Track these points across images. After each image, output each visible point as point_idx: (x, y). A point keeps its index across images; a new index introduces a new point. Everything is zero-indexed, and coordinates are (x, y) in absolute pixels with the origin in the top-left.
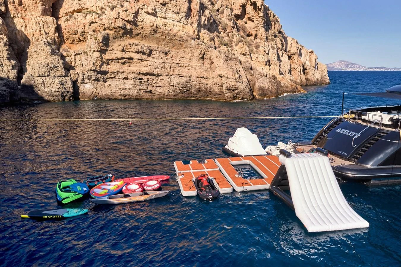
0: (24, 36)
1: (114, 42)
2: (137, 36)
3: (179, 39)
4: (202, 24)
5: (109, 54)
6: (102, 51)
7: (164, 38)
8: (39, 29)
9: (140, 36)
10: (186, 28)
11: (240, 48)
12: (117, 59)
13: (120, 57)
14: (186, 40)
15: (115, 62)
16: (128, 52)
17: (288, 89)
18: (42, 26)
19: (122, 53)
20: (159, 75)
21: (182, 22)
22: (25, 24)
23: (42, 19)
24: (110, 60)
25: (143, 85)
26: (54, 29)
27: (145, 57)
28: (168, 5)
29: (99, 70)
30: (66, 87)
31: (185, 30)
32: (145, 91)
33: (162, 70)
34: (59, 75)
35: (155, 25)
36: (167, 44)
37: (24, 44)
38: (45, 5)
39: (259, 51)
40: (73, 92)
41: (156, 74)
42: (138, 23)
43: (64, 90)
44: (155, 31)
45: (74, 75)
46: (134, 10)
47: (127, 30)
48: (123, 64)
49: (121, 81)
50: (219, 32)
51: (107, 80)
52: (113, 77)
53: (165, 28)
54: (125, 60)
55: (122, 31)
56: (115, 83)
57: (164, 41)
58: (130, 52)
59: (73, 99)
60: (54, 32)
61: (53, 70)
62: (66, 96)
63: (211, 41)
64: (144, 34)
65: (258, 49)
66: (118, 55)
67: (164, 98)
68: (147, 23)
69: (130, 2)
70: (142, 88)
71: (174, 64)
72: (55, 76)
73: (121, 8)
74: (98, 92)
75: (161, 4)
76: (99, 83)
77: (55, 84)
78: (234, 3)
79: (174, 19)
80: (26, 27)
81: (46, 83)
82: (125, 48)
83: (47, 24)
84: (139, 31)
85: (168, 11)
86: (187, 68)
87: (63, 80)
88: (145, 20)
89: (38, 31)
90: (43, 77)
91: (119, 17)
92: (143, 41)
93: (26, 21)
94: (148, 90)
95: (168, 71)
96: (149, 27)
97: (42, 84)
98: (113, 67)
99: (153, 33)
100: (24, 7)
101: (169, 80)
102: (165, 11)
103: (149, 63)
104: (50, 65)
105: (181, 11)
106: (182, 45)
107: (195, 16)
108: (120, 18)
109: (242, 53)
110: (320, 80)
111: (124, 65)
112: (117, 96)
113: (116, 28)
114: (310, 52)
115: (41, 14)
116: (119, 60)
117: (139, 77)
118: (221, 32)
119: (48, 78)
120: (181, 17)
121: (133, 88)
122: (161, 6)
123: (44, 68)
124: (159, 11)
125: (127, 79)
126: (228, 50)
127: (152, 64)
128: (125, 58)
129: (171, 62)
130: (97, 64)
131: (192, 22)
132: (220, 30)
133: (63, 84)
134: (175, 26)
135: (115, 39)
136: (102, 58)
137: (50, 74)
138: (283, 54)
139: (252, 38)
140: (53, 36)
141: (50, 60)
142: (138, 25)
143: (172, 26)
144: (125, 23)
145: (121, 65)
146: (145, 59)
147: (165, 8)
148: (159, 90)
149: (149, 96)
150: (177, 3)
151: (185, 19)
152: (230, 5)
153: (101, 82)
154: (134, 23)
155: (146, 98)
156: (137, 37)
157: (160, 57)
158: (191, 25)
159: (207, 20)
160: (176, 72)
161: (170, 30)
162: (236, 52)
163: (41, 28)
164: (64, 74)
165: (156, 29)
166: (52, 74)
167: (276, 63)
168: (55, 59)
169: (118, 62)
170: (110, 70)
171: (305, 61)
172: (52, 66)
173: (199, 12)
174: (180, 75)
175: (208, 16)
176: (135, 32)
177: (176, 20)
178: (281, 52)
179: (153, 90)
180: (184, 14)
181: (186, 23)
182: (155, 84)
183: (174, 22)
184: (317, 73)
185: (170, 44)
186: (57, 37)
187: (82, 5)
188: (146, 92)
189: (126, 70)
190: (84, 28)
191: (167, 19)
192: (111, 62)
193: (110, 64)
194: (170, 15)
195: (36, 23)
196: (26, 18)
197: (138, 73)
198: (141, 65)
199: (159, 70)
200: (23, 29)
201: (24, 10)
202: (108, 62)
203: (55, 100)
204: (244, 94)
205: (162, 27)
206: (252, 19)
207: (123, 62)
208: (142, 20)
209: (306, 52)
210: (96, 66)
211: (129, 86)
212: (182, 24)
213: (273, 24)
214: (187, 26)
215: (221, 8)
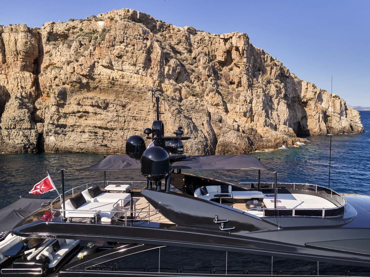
0: (6, 91)
1: (72, 96)
2: (96, 89)
3: (137, 91)
4: (165, 75)
5: (67, 108)
6: (60, 105)
7: (123, 90)
8: (17, 84)
9: (98, 89)
10: (145, 79)
11: (211, 98)
12: (74, 113)
13: (76, 110)
14: (144, 92)
15: (72, 116)
16: (84, 105)
17: (270, 144)
18: (19, 81)
19: (77, 106)
20: (113, 129)
21: (140, 73)
22: (7, 80)
23: (20, 74)
24: (67, 114)
25: (98, 139)
26: (31, 83)
27: (98, 110)
28: (124, 57)
29: (57, 124)
30: (30, 139)
31: (144, 82)
32: (100, 145)
33: (115, 124)
34: (24, 128)
35: (111, 78)
36: (126, 96)
37: (5, 98)
38: (26, 62)
39: (238, 101)
40: (36, 144)
41: (109, 128)
42: (95, 77)
43: (27, 142)
44: (112, 84)
45: (40, 127)
46: (89, 64)
47: (83, 84)
48: (80, 117)
49: (78, 135)
50: (191, 82)
51: (67, 133)
52: (71, 130)
53: (122, 80)
54: (82, 113)
55: (78, 85)
56: (73, 136)
57: (123, 94)
58: (86, 105)
59: (36, 151)
60: (30, 86)
61: (19, 123)
62: (29, 147)
63: (175, 92)
64: (102, 88)
65: (237, 98)
66: (74, 108)
67: (119, 153)
68: (104, 76)
69: (85, 56)
70: (97, 142)
71: (130, 117)
72: (20, 128)
73: (76, 63)
74: (59, 144)
75: (117, 57)
76: (60, 136)
77: (19, 137)
78: (217, 49)
79: (131, 71)
80: (8, 82)
81: (11, 135)
82: (80, 102)
83: (24, 79)
84: (97, 84)
85: (125, 63)
86: (144, 121)
87: (27, 132)
88: (102, 73)
89: (16, 86)
90: (10, 130)
91: (74, 71)
92: (102, 94)
93: (8, 77)
94: (103, 144)
95: (123, 125)
96: (106, 80)
97: (7, 136)
98: (71, 121)
99: (110, 86)
100: (7, 64)
101: (122, 134)
102: (121, 63)
103: (103, 116)
104: (16, 119)
105: (138, 62)
106: (141, 97)
107: (155, 66)
108: (75, 73)
109: (214, 103)
110: (347, 128)
111: (81, 119)
112: (75, 150)
113: (72, 82)
114: (333, 97)
115: (20, 70)
116: (75, 113)
117: (94, 131)
118: (194, 81)
119: (13, 130)
120: (138, 69)
121: (89, 142)
122: (117, 58)
123: (11, 121)
124: (115, 64)
125: (84, 132)
126: (196, 101)
127: (105, 118)
128: (81, 112)
129: (126, 115)
130: (54, 118)
131: (152, 73)
132: (193, 79)
133: (27, 137)
134: (132, 78)
135: (73, 93)
136: (59, 112)
137: (16, 127)
138: (279, 102)
139: (234, 86)
140: (30, 90)
141: (17, 113)
142: (95, 79)
143: (130, 78)
144: (81, 77)
145: (78, 118)
146: (99, 113)
147: (121, 60)
148: (114, 144)
149: (105, 150)
150: (134, 54)
151: (144, 70)
152: (213, 51)
153: (61, 135)
154: (90, 76)
155: (102, 152)
156: (95, 91)
157: (115, 110)
158: (151, 76)
159: (171, 70)
160: (131, 126)
161: (128, 82)
162: (205, 103)
163: (18, 83)
164: (29, 127)
165: (113, 82)
166: (17, 127)
167: (260, 113)
168: (22, 112)
169: (75, 116)
170: (67, 123)
171: (327, 107)
172: (18, 119)
173: (161, 62)
174: (135, 129)
175: (172, 66)
176: (92, 85)
177: (133, 72)
178: (276, 100)
179: (108, 145)
180: (142, 65)
181: (144, 75)
182: (110, 138)
183: (132, 74)
184: (344, 120)
185: (130, 97)
186: (33, 91)
187: (51, 61)
188: (102, 146)
189: (82, 124)
190: (50, 82)
191: (124, 71)
192: (68, 115)
193: (68, 118)
194: (126, 67)
195: (15, 79)
196: (8, 74)
197: (94, 127)
198: (95, 118)
199: (112, 123)
200: (5, 85)
201: (7, 67)
202: (65, 116)
203: (17, 151)
204: (192, 152)
205: (119, 80)
206: (238, 65)
207: (79, 116)
208: (99, 73)
209: (328, 97)
210: (54, 119)
211: (85, 140)
212: (139, 76)
213: (268, 69)
214: (146, 77)
215: (198, 55)
